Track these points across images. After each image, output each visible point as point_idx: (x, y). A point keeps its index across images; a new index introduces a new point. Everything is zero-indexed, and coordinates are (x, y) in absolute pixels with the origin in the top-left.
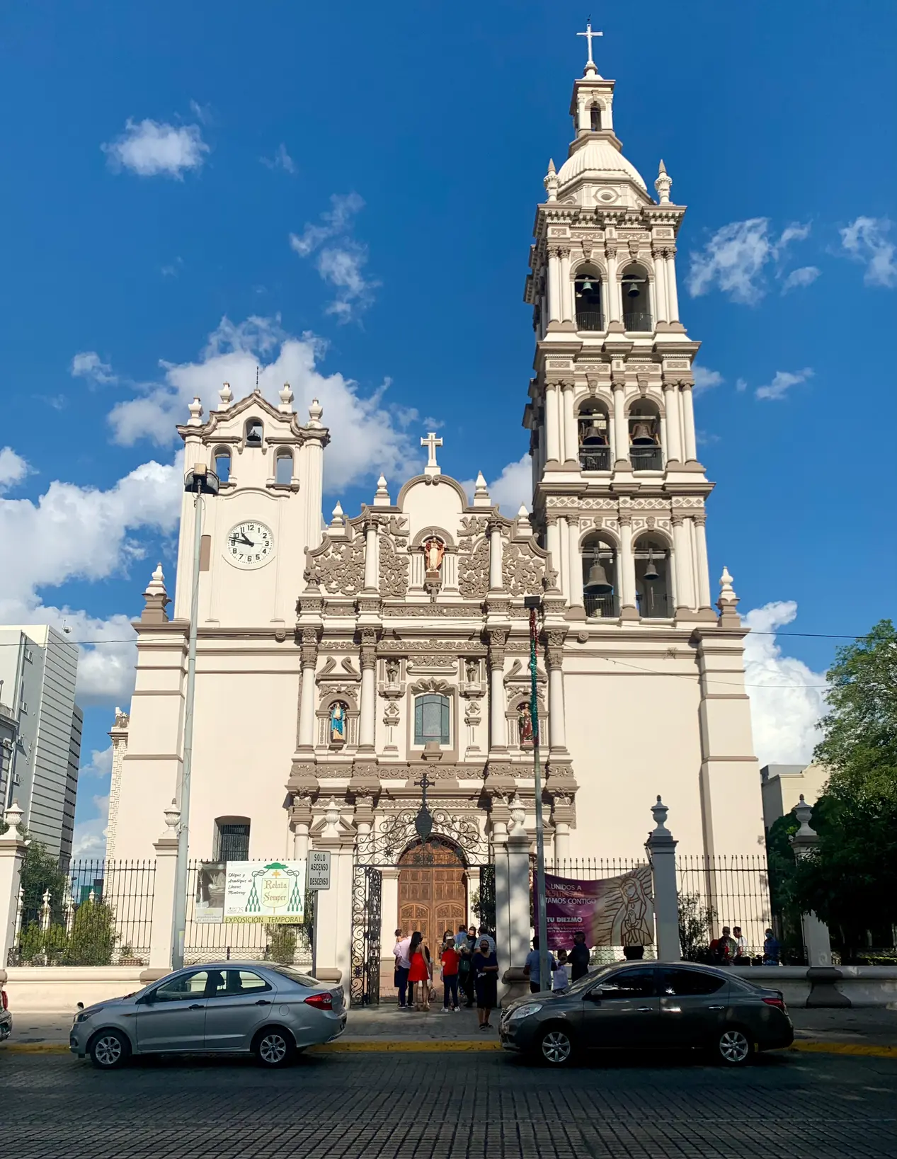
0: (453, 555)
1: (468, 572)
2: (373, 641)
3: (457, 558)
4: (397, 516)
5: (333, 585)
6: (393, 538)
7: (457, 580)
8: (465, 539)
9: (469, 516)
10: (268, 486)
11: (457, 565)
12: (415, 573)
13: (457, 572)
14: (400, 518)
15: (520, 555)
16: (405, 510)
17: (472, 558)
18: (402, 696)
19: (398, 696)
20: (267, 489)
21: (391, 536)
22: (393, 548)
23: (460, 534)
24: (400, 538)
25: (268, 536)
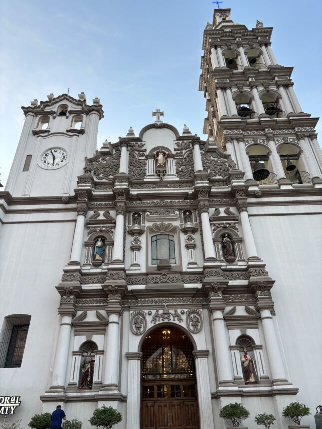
0: (172, 159)
1: (182, 167)
2: (123, 199)
3: (175, 161)
4: (139, 143)
5: (101, 176)
6: (137, 153)
7: (175, 171)
8: (179, 152)
9: (181, 142)
10: (68, 131)
11: (175, 164)
12: (150, 166)
13: (175, 168)
14: (141, 144)
15: (212, 158)
16: (144, 140)
17: (184, 160)
18: (143, 233)
19: (140, 233)
20: (67, 133)
21: (136, 152)
22: (137, 157)
23: (175, 150)
24: (141, 153)
25: (65, 154)
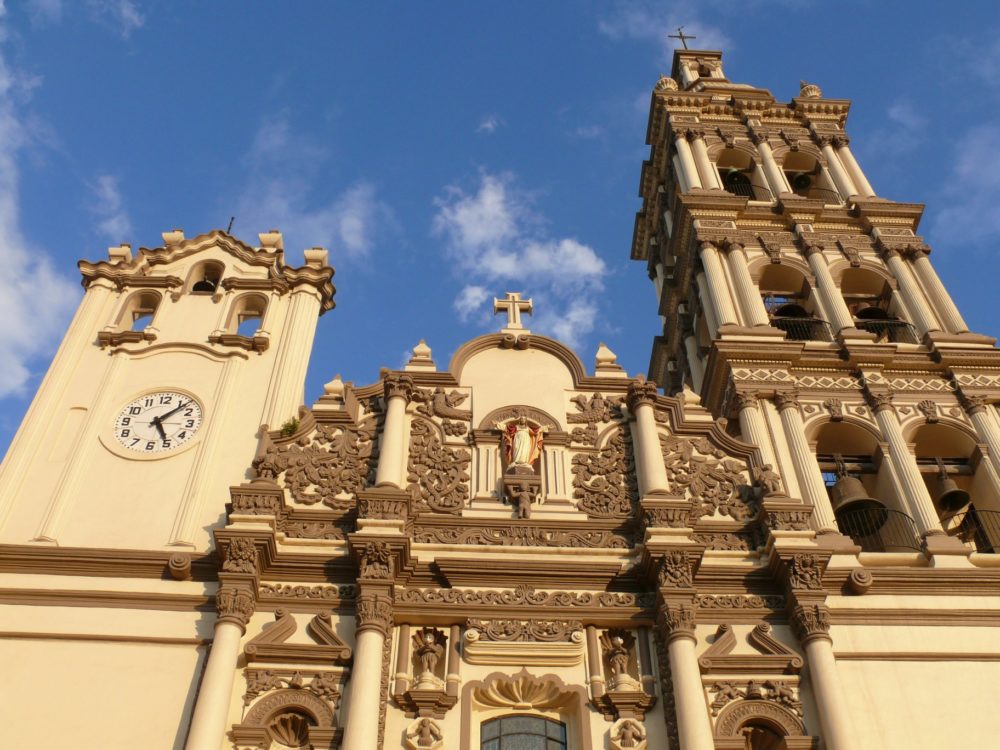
0: (562, 448)
1: (593, 478)
2: (384, 573)
3: (569, 455)
4: (448, 391)
5: (310, 490)
6: (439, 421)
7: (571, 490)
8: (584, 426)
9: (589, 395)
10: (212, 340)
11: (569, 466)
12: (485, 469)
13: (571, 478)
14: (453, 393)
15: (695, 453)
16: (463, 381)
17: (599, 456)
18: (450, 707)
19: (441, 704)
20: (209, 346)
21: (436, 419)
22: (437, 436)
23: (571, 419)
24: (454, 422)
25: (195, 414)
